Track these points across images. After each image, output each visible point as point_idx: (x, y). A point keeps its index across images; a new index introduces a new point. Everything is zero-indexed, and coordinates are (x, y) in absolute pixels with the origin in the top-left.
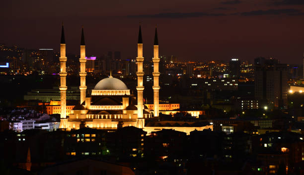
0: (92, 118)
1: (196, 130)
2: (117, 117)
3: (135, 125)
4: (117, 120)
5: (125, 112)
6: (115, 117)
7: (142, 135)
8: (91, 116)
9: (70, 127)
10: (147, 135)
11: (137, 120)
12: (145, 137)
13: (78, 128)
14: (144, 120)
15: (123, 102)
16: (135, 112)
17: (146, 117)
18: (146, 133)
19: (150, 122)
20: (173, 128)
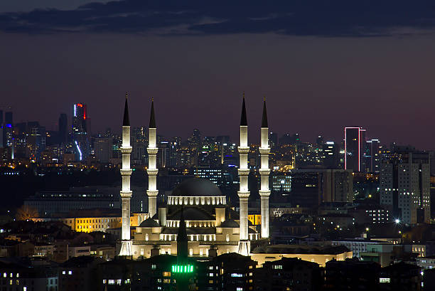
0: (170, 239)
1: (334, 260)
2: (208, 237)
3: (235, 250)
4: (208, 242)
5: (219, 230)
6: (205, 239)
7: (251, 267)
8: (168, 237)
9: (135, 253)
10: (257, 267)
11: (239, 243)
12: (254, 270)
13: (149, 256)
14: (249, 243)
15: (217, 215)
16: (236, 230)
17: (251, 238)
18: (256, 263)
19: (257, 246)
20: (299, 256)
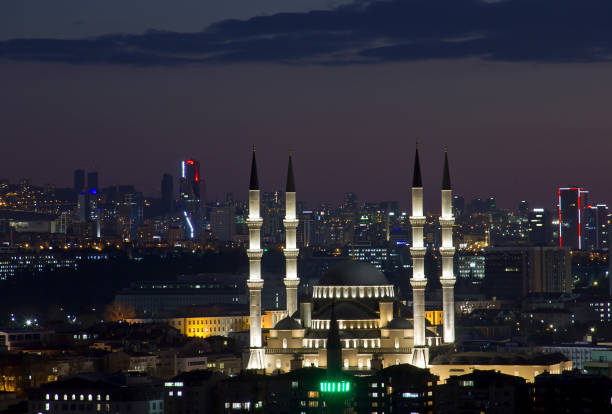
0: (317, 346)
1: (546, 373)
2: (369, 343)
3: (408, 360)
4: (369, 350)
5: (385, 333)
6: (366, 346)
7: (430, 384)
8: (314, 343)
9: (269, 365)
10: (439, 383)
11: (413, 350)
12: (435, 388)
13: (287, 369)
14: (427, 350)
15: (382, 313)
16: (408, 333)
17: (430, 344)
18: (437, 378)
19: (438, 354)
20: (497, 368)
